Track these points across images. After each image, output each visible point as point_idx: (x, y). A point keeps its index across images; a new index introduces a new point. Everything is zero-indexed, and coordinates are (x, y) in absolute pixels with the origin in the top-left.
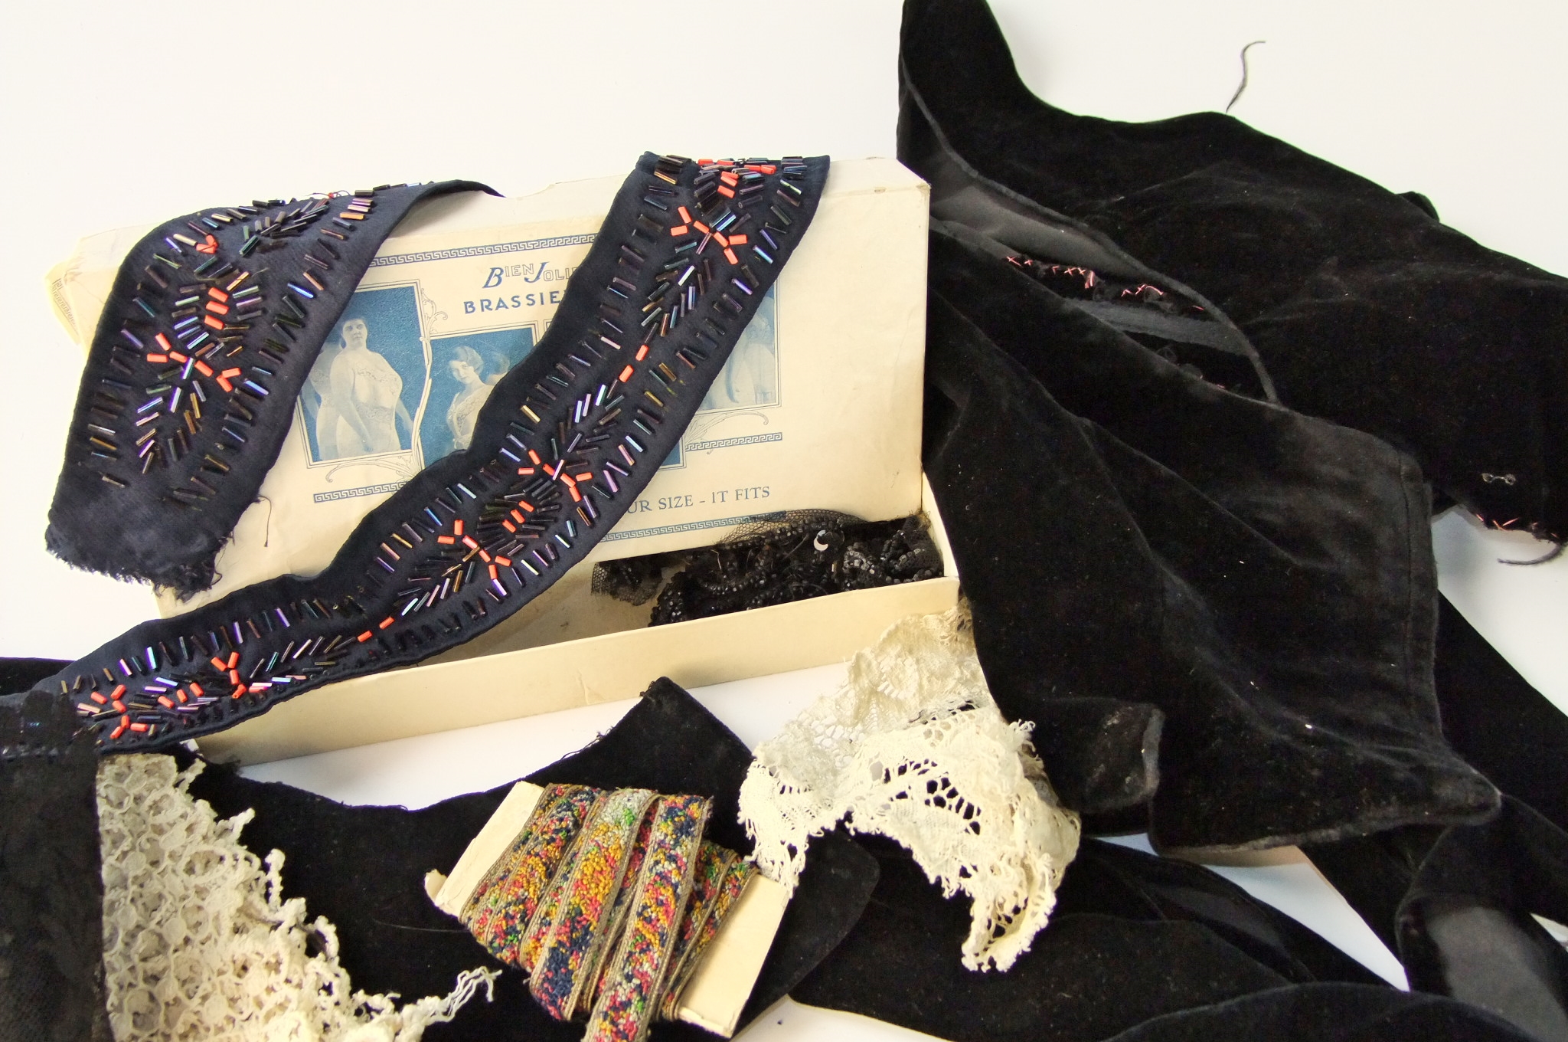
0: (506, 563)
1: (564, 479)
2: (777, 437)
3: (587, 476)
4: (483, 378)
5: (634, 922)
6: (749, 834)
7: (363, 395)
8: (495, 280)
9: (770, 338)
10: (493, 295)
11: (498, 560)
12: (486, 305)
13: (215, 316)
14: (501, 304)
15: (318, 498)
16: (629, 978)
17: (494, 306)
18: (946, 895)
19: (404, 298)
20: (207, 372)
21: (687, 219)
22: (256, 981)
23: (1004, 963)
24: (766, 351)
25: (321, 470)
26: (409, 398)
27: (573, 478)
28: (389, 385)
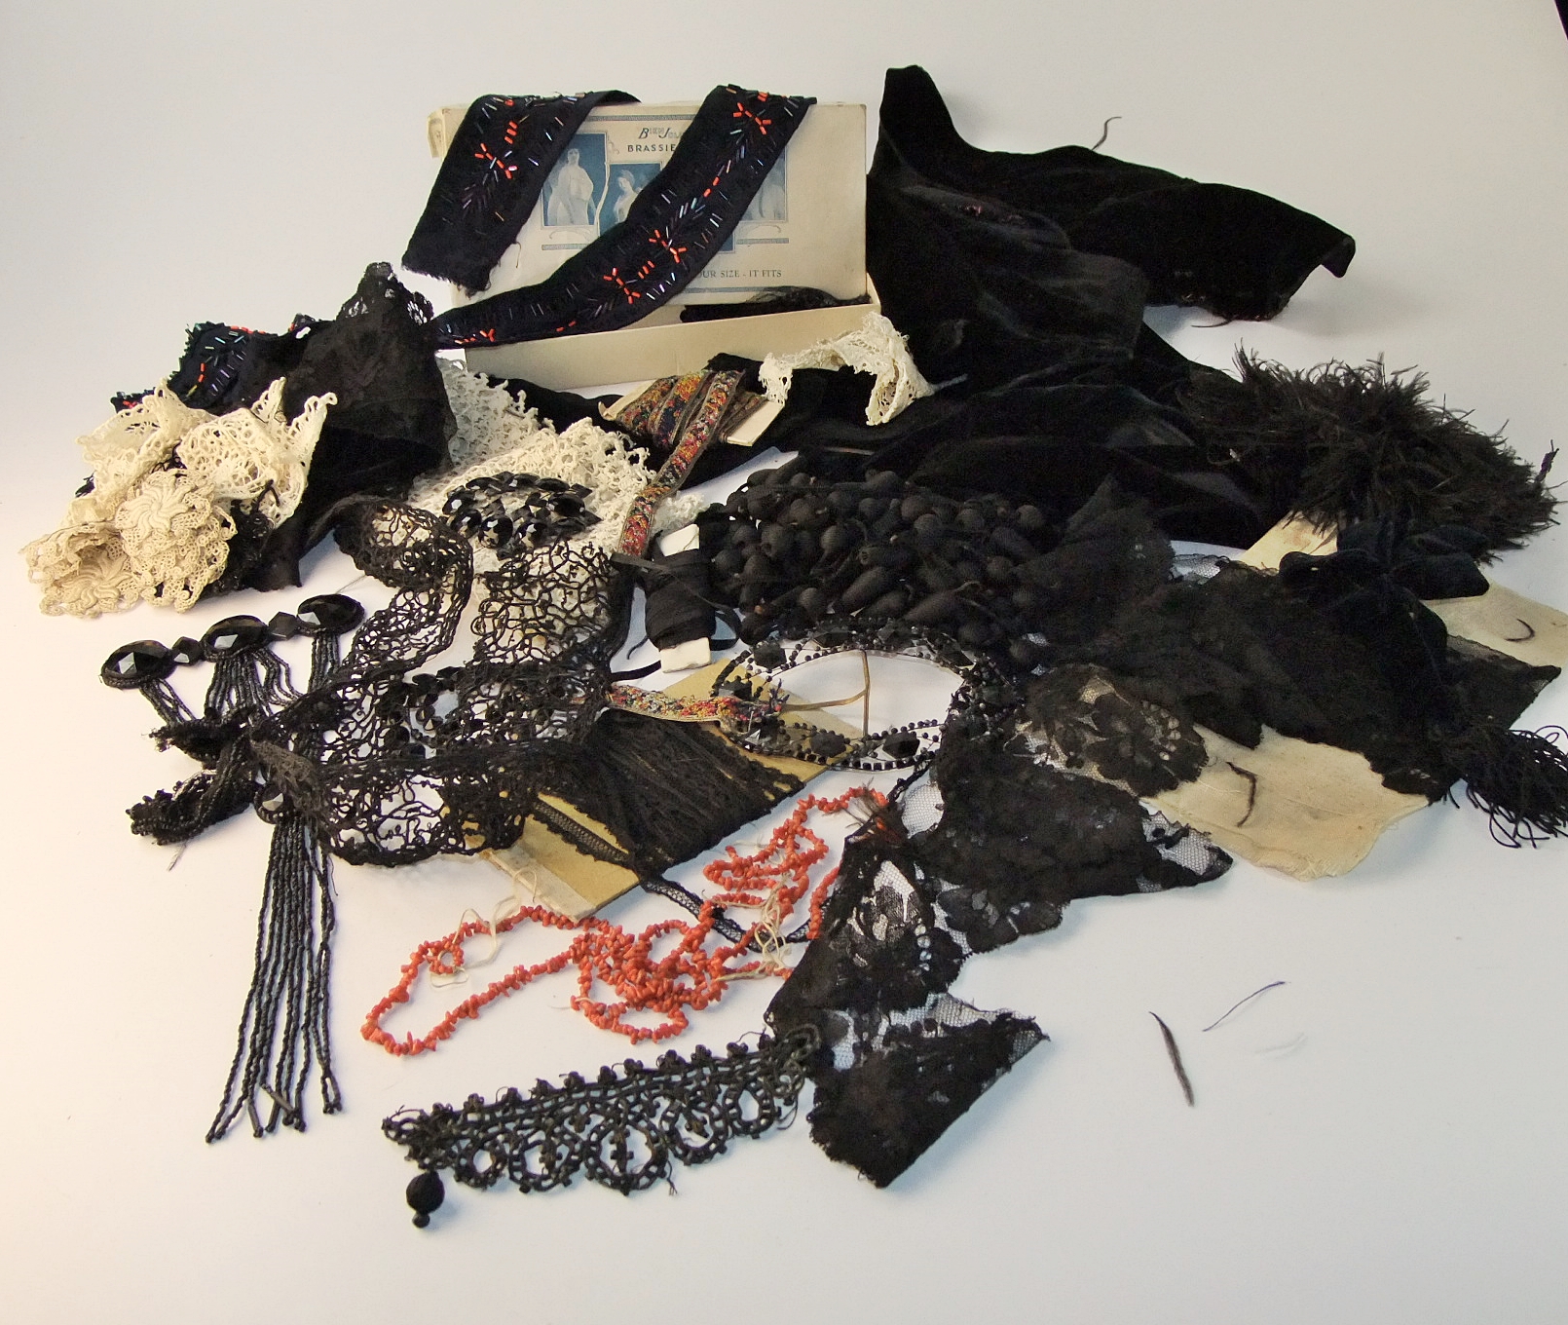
0: (638, 295)
1: (672, 250)
2: (786, 241)
3: (684, 249)
4: (634, 189)
5: (705, 404)
6: (764, 385)
7: (573, 191)
8: (644, 135)
9: (782, 182)
10: (643, 143)
11: (634, 294)
12: (639, 148)
13: (510, 136)
14: (646, 148)
15: (544, 247)
16: (703, 421)
17: (643, 149)
18: (856, 373)
19: (600, 139)
20: (501, 166)
21: (741, 108)
22: (515, 434)
23: (885, 419)
24: (780, 190)
25: (549, 230)
26: (596, 196)
27: (677, 251)
28: (588, 186)
